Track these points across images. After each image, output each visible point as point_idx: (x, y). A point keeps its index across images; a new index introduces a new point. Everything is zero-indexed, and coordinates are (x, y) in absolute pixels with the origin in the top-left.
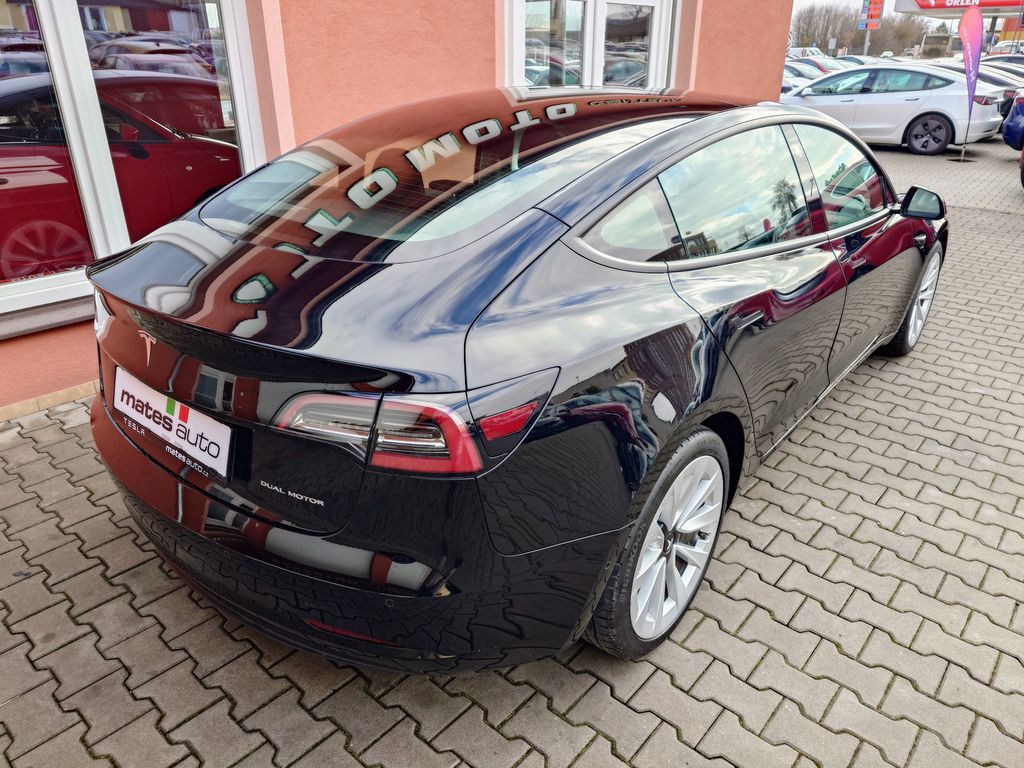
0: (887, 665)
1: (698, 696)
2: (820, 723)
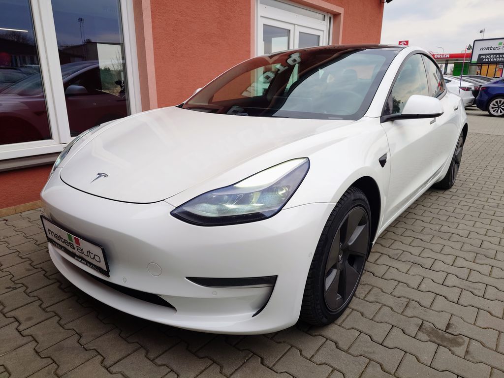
1: (421, 339)
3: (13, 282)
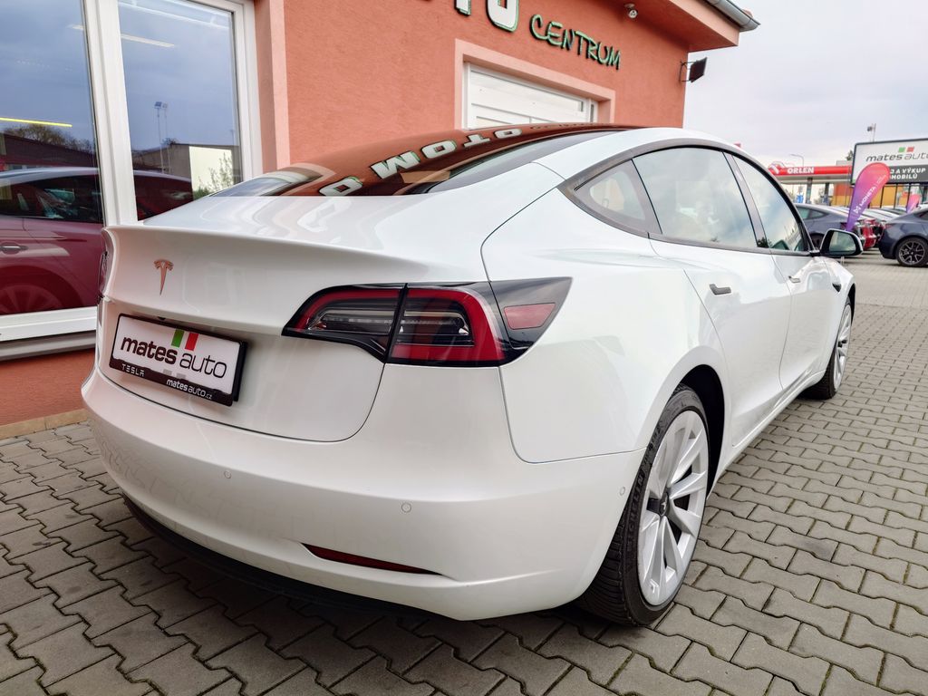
0: (887, 596)
2: (841, 640)
3: (45, 535)
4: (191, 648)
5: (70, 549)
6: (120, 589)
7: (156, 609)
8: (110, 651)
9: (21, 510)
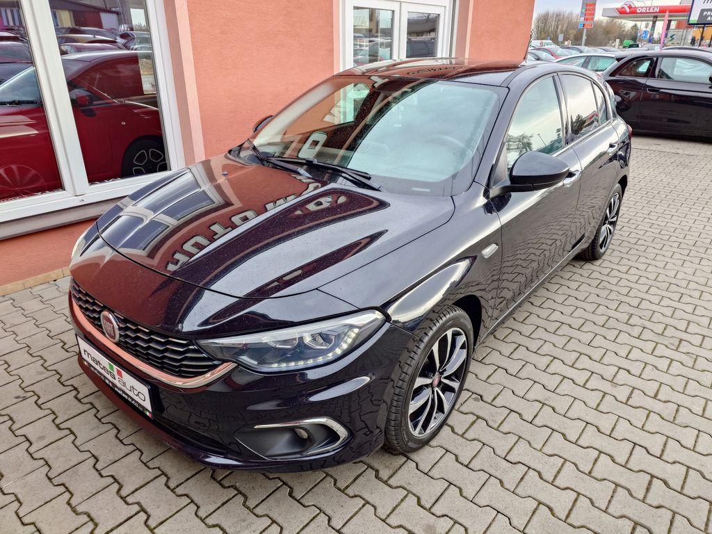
0: (595, 446)
1: (474, 468)
2: (551, 483)
3: (23, 389)
4: (116, 486)
5: (40, 402)
6: (72, 437)
7: (96, 454)
8: (64, 490)
9: (6, 366)
